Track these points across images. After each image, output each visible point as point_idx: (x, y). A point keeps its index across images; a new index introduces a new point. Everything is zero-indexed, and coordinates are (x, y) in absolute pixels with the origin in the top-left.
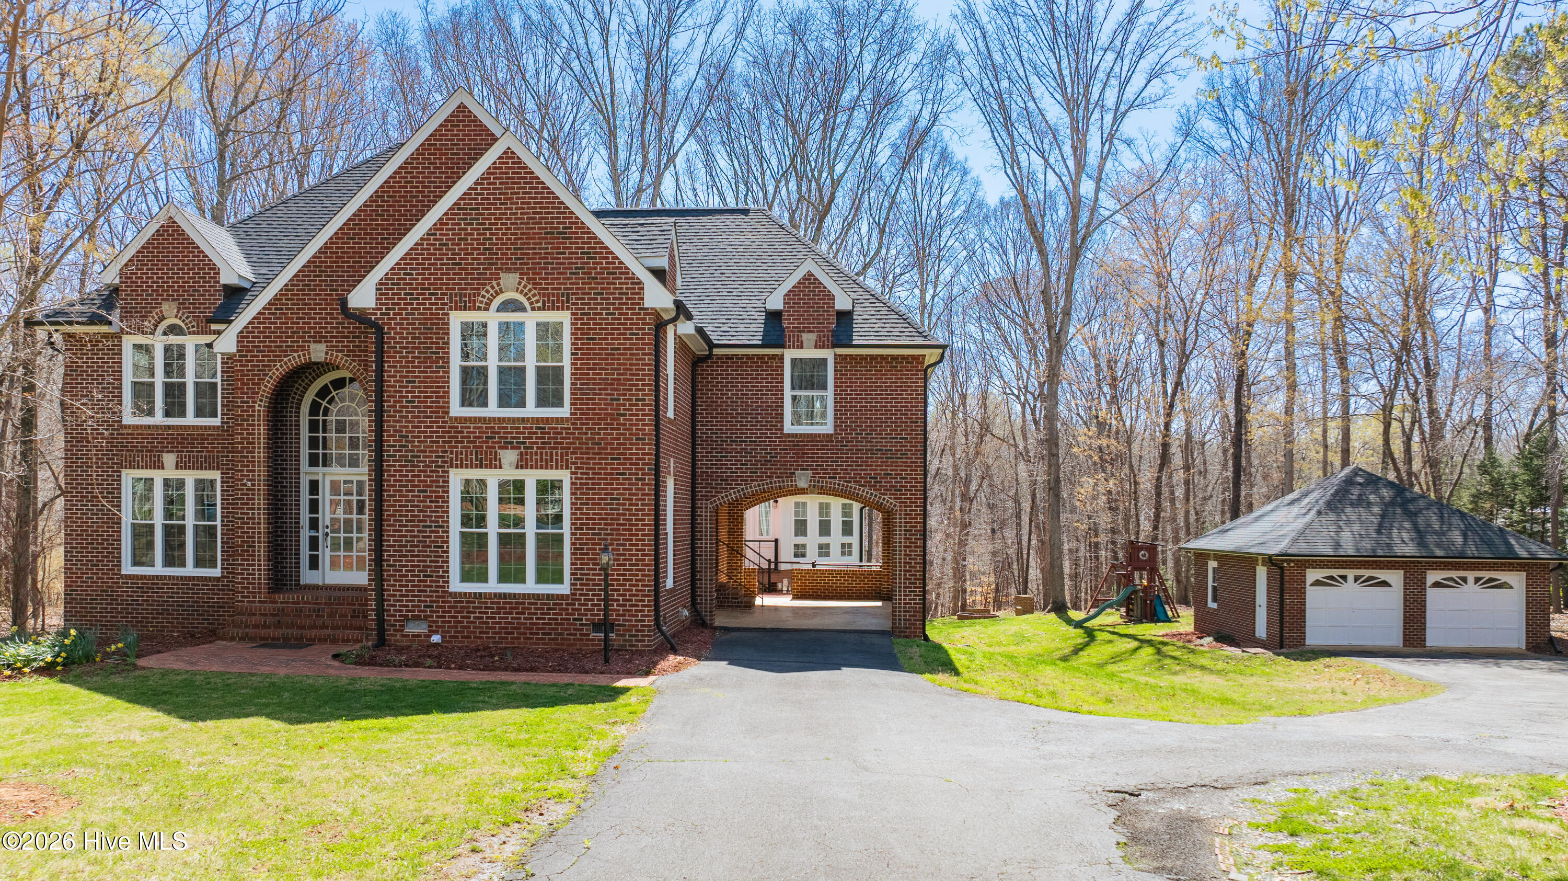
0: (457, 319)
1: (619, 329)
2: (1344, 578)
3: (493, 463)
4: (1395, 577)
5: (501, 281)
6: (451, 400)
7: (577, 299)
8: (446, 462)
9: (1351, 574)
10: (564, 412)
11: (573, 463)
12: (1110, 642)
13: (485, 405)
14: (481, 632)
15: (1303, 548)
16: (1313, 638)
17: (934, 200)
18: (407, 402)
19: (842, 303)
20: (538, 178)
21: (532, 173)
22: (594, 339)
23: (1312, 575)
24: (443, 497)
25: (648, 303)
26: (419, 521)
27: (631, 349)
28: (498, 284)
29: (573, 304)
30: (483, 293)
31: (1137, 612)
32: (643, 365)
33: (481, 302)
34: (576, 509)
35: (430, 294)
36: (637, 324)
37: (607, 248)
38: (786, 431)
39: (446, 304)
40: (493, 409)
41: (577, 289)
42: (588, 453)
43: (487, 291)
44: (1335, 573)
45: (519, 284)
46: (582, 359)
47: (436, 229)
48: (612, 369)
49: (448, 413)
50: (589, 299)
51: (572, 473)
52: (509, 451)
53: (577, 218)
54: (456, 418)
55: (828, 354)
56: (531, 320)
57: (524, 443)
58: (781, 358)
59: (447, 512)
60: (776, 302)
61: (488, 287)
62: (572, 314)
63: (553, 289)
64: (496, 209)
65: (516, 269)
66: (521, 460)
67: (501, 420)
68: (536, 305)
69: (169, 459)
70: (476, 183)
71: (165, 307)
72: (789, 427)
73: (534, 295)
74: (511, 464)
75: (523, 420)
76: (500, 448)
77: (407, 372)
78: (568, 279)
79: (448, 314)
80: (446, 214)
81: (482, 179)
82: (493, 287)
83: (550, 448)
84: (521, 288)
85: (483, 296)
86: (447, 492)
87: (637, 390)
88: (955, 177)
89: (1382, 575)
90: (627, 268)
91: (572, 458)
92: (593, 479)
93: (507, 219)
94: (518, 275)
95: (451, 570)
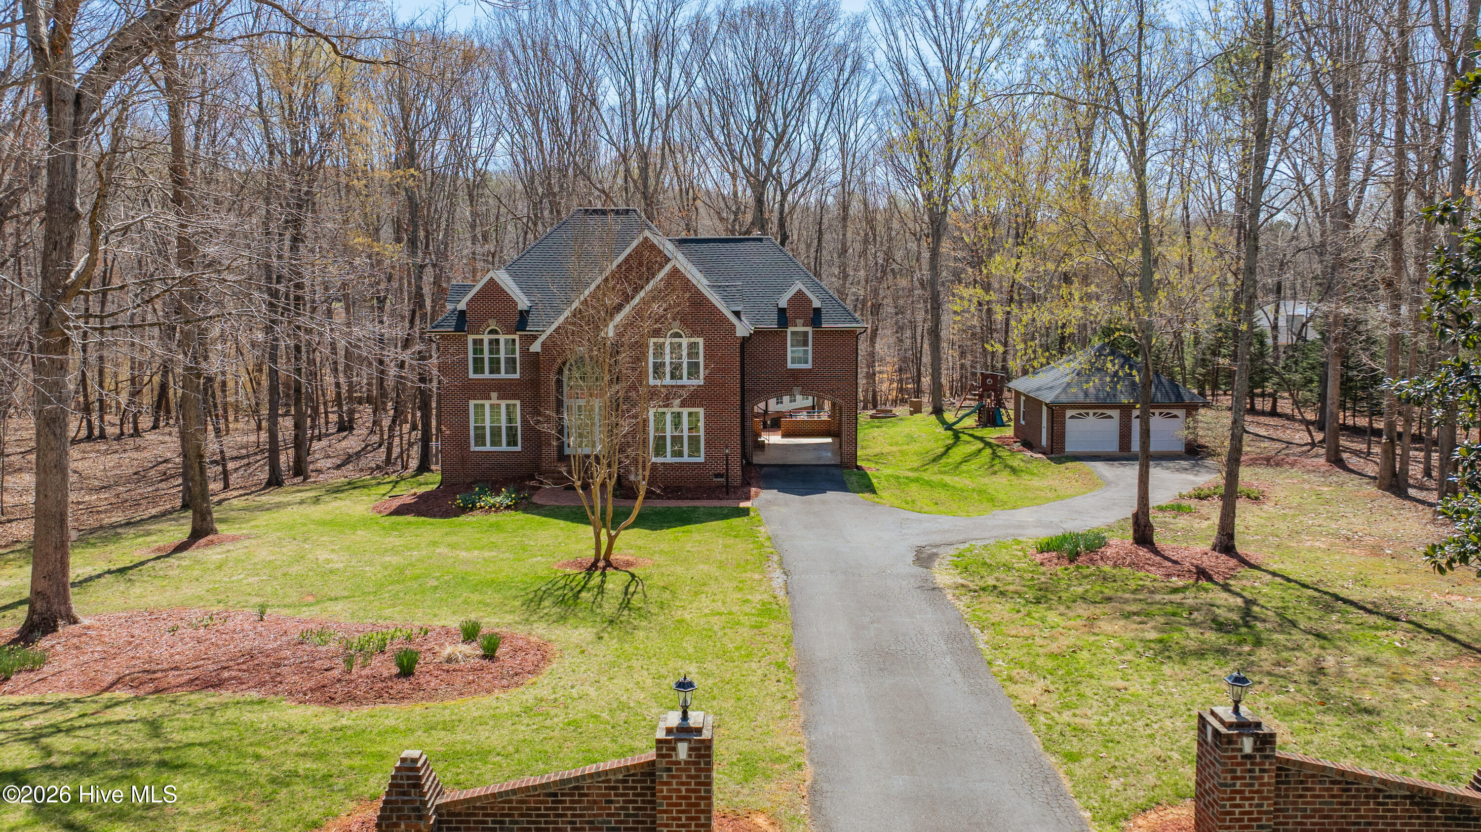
0: (652, 341)
1: (725, 346)
2: (1088, 414)
3: (668, 405)
4: (1115, 413)
5: (672, 325)
6: (649, 377)
7: (705, 332)
8: (648, 405)
9: (1091, 412)
10: (700, 380)
11: (704, 405)
12: (968, 442)
13: (664, 379)
14: (664, 480)
15: (1063, 399)
16: (1069, 448)
18: (630, 379)
19: (816, 304)
20: (687, 279)
21: (685, 276)
22: (714, 350)
23: (1069, 413)
26: (636, 432)
27: (731, 354)
28: (670, 326)
29: (704, 335)
30: (664, 329)
31: (984, 419)
32: (736, 361)
33: (663, 334)
34: (706, 424)
35: (640, 330)
36: (733, 343)
37: (720, 310)
38: (788, 367)
39: (647, 335)
40: (668, 381)
41: (706, 328)
42: (712, 400)
43: (666, 329)
44: (1082, 411)
45: (680, 325)
46: (708, 355)
47: (641, 302)
48: (722, 363)
49: (648, 383)
50: (712, 332)
51: (704, 409)
52: (676, 400)
53: (705, 296)
54: (651, 385)
55: (809, 329)
56: (685, 341)
57: (683, 396)
58: (786, 331)
59: (648, 425)
60: (783, 303)
61: (666, 327)
62: (704, 338)
63: (695, 328)
64: (668, 293)
65: (679, 319)
66: (681, 404)
67: (672, 386)
68: (688, 335)
69: (494, 395)
70: (659, 281)
71: (490, 321)
72: (790, 365)
73: (687, 331)
74: (676, 406)
75: (682, 386)
76: (672, 398)
78: (702, 323)
79: (647, 339)
80: (645, 295)
81: (662, 279)
82: (668, 327)
83: (694, 398)
84: (680, 327)
85: (664, 331)
87: (733, 372)
89: (1109, 412)
90: (724, 316)
91: (704, 403)
92: (714, 411)
93: (674, 297)
94: (679, 322)
95: (651, 452)
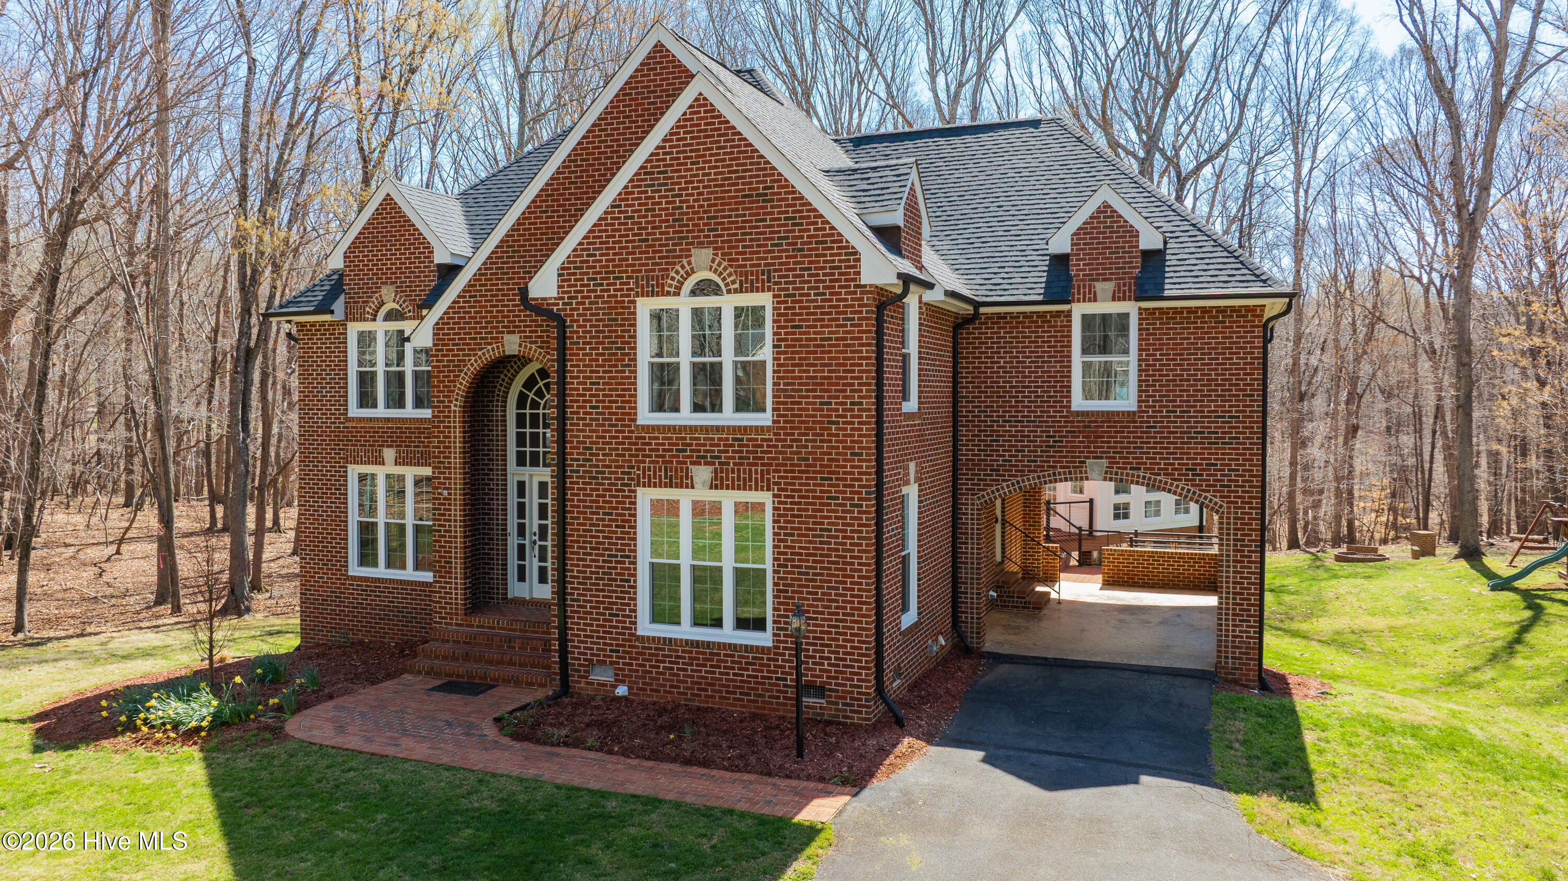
0: (645, 307)
1: (830, 313)
3: (685, 482)
5: (693, 259)
6: (639, 405)
7: (779, 277)
8: (632, 479)
10: (765, 419)
11: (775, 483)
13: (676, 409)
14: (671, 686)
17: (1312, 59)
18: (591, 407)
19: (1149, 240)
20: (734, 128)
21: (727, 122)
22: (800, 327)
24: (630, 521)
25: (866, 278)
26: (604, 549)
27: (845, 339)
28: (689, 263)
29: (776, 283)
30: (673, 274)
32: (860, 358)
33: (670, 286)
34: (780, 541)
35: (615, 278)
36: (853, 306)
37: (815, 210)
38: (1074, 408)
39: (632, 289)
40: (686, 416)
41: (781, 264)
42: (793, 471)
43: (677, 272)
45: (713, 261)
46: (786, 353)
47: (621, 200)
48: (822, 365)
49: (635, 420)
50: (795, 276)
51: (775, 496)
52: (703, 467)
53: (780, 174)
54: (643, 426)
55: (1131, 308)
56: (728, 305)
57: (720, 457)
58: (1068, 314)
59: (635, 539)
60: (1061, 243)
61: (678, 267)
62: (775, 296)
63: (752, 266)
64: (686, 170)
65: (710, 243)
66: (716, 479)
67: (693, 429)
68: (732, 287)
69: (389, 454)
70: (664, 141)
71: (384, 291)
72: (1078, 402)
73: (730, 275)
74: (704, 484)
75: (718, 429)
76: (693, 463)
77: (591, 372)
78: (770, 252)
79: (634, 302)
80: (631, 181)
81: (671, 134)
82: (683, 267)
83: (749, 464)
84: (715, 266)
85: (673, 279)
86: (635, 515)
87: (852, 391)
88: (1339, 29)
90: (840, 234)
91: (774, 477)
92: (799, 503)
93: (699, 181)
94: (711, 251)
95: (639, 608)
